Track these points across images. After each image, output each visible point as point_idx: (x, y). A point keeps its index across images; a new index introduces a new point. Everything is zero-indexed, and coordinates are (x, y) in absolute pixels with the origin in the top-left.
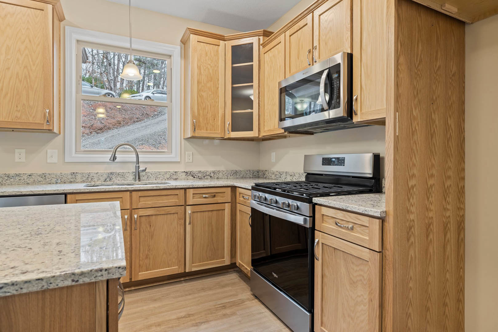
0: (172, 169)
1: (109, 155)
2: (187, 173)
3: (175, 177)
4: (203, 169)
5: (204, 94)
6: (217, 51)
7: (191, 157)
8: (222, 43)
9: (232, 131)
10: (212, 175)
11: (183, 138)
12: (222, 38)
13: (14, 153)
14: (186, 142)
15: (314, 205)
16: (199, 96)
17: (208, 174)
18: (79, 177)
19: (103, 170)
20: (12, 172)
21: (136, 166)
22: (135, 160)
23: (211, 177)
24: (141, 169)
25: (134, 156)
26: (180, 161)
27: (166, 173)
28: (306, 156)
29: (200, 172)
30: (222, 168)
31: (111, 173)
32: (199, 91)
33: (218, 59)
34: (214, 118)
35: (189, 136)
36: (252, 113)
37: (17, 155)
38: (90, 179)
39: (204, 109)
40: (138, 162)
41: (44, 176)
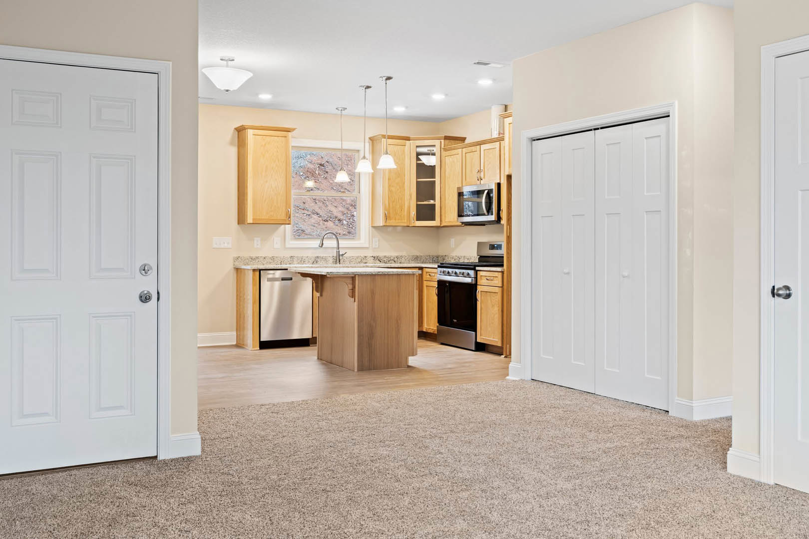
0: (362, 254)
1: (318, 242)
2: (374, 257)
3: (364, 261)
4: (387, 254)
5: (393, 189)
6: (404, 151)
7: (377, 243)
8: (408, 142)
9: (417, 220)
10: (396, 259)
11: (370, 226)
12: (408, 139)
13: (254, 240)
14: (373, 229)
15: (476, 271)
16: (390, 191)
17: (392, 259)
18: (295, 259)
19: (311, 254)
20: (254, 255)
21: (337, 251)
22: (336, 246)
23: (395, 261)
24: (341, 253)
25: (335, 242)
26: (368, 246)
27: (358, 257)
28: (479, 243)
29: (385, 257)
30: (404, 254)
31: (317, 257)
32: (389, 186)
33: (405, 157)
34: (402, 208)
35: (382, 225)
36: (434, 205)
37: (255, 241)
38: (303, 261)
39: (393, 202)
40: (338, 248)
41: (273, 258)
